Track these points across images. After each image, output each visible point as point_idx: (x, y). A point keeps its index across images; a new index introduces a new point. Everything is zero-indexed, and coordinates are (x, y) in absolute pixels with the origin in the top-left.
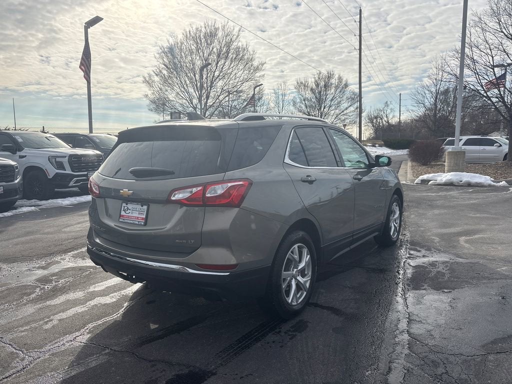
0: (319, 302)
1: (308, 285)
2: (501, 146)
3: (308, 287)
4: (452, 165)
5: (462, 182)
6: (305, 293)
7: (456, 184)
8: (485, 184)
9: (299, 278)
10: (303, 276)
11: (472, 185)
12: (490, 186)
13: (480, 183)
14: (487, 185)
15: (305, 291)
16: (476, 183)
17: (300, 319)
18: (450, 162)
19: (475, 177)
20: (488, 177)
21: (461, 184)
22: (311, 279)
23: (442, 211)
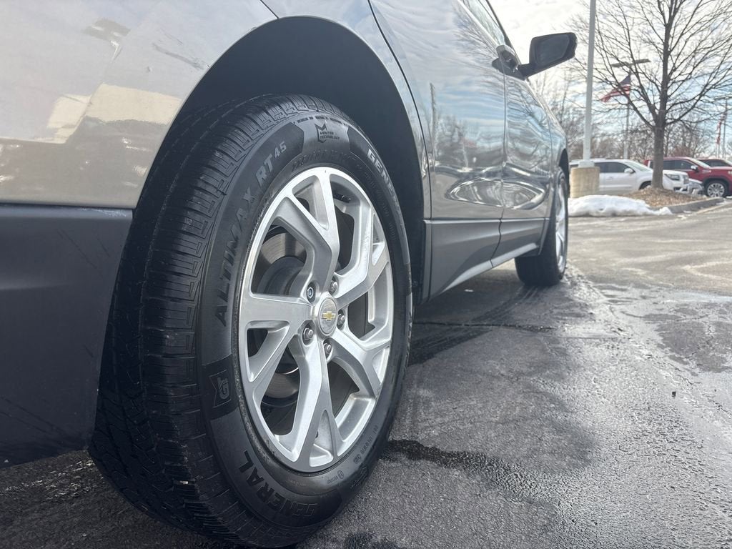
0: (421, 437)
1: (380, 369)
2: (634, 172)
3: (381, 378)
4: (581, 190)
5: (603, 211)
6: (371, 404)
7: (595, 214)
8: (639, 212)
9: (344, 337)
10: (360, 327)
11: (618, 214)
12: (645, 214)
13: (630, 212)
14: (641, 214)
15: (372, 395)
16: (625, 211)
17: (355, 531)
18: (579, 185)
19: (623, 202)
20: (641, 202)
21: (601, 215)
22: (393, 345)
23: (605, 239)
